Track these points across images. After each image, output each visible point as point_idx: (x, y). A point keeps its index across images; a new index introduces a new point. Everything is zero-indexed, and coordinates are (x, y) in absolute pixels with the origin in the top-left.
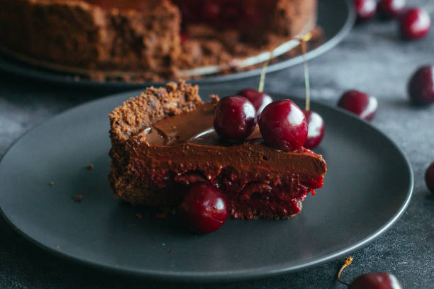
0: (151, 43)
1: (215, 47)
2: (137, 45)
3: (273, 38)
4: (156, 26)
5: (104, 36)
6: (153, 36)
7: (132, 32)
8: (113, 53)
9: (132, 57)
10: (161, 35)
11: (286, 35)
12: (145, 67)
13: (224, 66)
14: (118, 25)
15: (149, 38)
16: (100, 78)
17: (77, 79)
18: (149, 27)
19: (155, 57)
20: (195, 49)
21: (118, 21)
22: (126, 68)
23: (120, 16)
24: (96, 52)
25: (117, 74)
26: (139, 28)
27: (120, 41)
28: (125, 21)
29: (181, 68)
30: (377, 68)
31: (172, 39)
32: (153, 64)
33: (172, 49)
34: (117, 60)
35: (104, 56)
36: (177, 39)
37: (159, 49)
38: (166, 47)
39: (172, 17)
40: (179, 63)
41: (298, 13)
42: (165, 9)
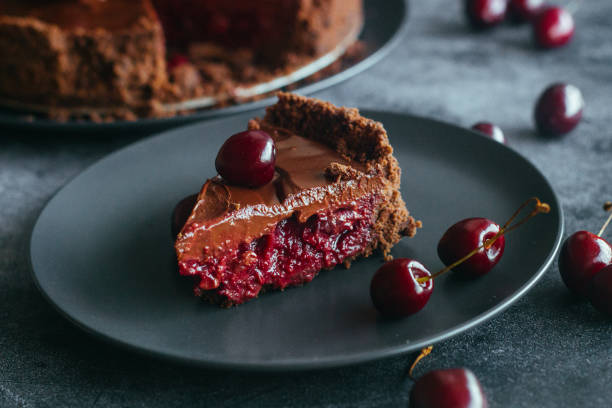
0: (124, 71)
1: (218, 71)
2: (107, 72)
3: (293, 58)
4: (131, 48)
5: (65, 63)
6: (127, 61)
7: (101, 57)
8: (78, 85)
9: (102, 89)
10: (137, 59)
11: (312, 53)
12: (119, 102)
13: (222, 97)
14: (83, 49)
15: (122, 64)
16: (62, 117)
17: (31, 119)
18: (122, 50)
19: (131, 88)
20: (190, 75)
21: (83, 43)
22: (95, 104)
23: (85, 37)
24: (55, 85)
25: (84, 110)
26: (110, 52)
27: (86, 69)
28: (91, 42)
29: (165, 101)
30: (501, 86)
31: (154, 63)
32: (128, 97)
33: (153, 77)
34: (82, 93)
35: (65, 88)
36: (162, 64)
37: (135, 77)
38: (144, 76)
39: (151, 35)
40: (163, 95)
41: (326, 25)
42: (142, 26)
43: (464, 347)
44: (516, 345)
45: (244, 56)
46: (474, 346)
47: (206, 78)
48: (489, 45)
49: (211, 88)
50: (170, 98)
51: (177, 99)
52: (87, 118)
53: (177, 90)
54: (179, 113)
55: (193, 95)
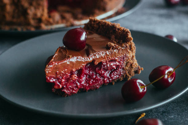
0: (31, 12)
2: (25, 13)
3: (97, 12)
4: (34, 3)
5: (9, 8)
6: (33, 8)
7: (22, 6)
8: (13, 17)
9: (22, 19)
10: (36, 8)
11: (104, 10)
12: (28, 24)
13: (69, 24)
15: (30, 9)
16: (7, 29)
18: (31, 4)
19: (34, 19)
20: (57, 16)
22: (20, 24)
24: (4, 16)
25: (15, 27)
26: (26, 5)
27: (17, 11)
29: (46, 25)
31: (43, 10)
32: (32, 22)
33: (42, 15)
34: (15, 20)
35: (8, 18)
36: (46, 11)
37: (35, 15)
38: (39, 14)
40: (46, 22)
43: (158, 115)
44: (178, 115)
45: (79, 11)
46: (162, 114)
47: (63, 18)
48: (173, 12)
49: (65, 21)
50: (48, 23)
51: (51, 24)
52: (16, 29)
53: (51, 20)
54: (51, 29)
55: (57, 23)
